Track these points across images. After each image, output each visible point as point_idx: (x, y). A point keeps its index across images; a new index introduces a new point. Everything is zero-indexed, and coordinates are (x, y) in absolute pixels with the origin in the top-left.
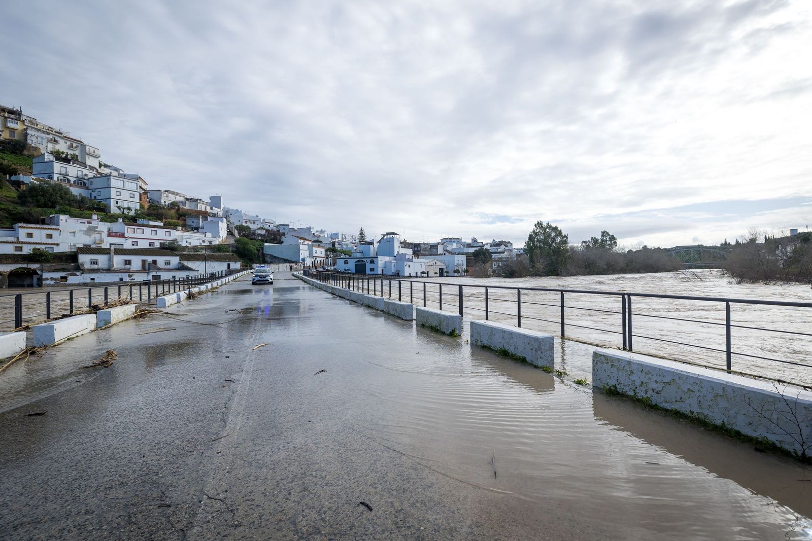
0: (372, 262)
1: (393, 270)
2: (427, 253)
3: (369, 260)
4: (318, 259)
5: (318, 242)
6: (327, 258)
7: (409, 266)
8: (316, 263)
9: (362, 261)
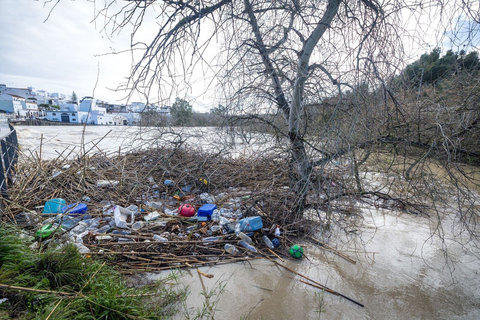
0: (73, 115)
1: (89, 120)
2: (119, 111)
3: (71, 114)
4: (32, 112)
5: (33, 99)
6: (40, 111)
7: (101, 118)
8: (30, 113)
9: (66, 114)
